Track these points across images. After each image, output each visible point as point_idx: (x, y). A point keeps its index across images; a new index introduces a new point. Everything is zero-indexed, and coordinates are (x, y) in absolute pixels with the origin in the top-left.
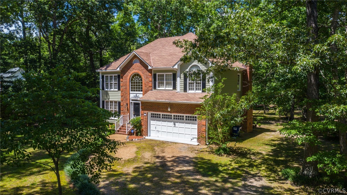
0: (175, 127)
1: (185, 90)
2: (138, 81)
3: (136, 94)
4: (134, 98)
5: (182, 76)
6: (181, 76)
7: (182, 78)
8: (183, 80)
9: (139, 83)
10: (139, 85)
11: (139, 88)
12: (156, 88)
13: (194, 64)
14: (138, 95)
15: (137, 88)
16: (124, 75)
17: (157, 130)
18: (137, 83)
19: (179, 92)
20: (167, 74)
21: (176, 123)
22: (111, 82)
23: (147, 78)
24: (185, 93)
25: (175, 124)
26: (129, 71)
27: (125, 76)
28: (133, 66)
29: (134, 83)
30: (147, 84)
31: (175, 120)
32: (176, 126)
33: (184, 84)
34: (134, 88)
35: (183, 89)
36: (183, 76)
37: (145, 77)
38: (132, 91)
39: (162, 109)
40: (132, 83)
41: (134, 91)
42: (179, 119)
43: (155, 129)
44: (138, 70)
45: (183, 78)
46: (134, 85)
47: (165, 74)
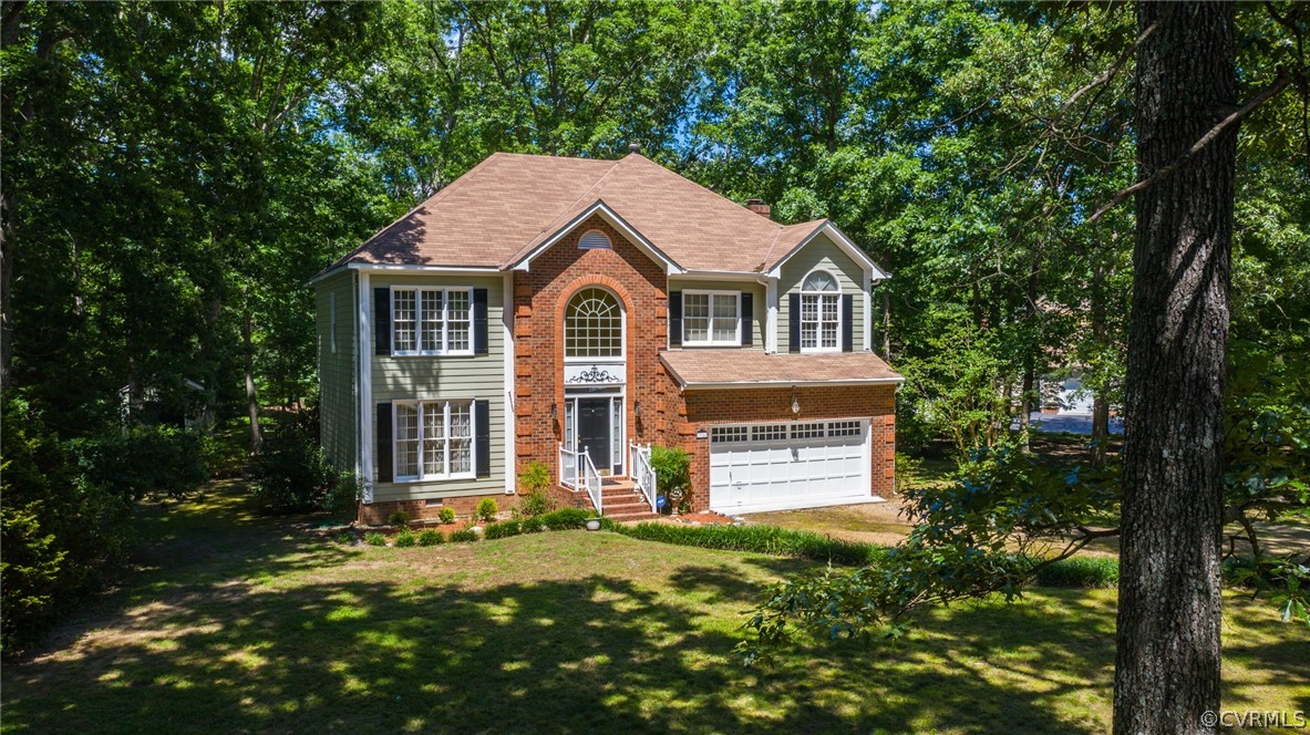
0: (797, 461)
1: (794, 346)
2: (599, 318)
3: (594, 364)
4: (583, 382)
5: (785, 301)
6: (782, 303)
7: (782, 310)
8: (787, 316)
9: (605, 323)
10: (605, 333)
11: (605, 343)
12: (680, 343)
13: (818, 267)
14: (600, 369)
15: (594, 343)
16: (535, 292)
17: (734, 482)
18: (593, 323)
19: (774, 352)
20: (719, 296)
21: (800, 451)
22: (432, 317)
23: (646, 305)
24: (795, 356)
25: (795, 454)
26: (563, 276)
27: (540, 294)
28: (585, 260)
29: (582, 323)
30: (649, 328)
31: (798, 441)
32: (800, 459)
33: (791, 326)
34: (582, 343)
35: (787, 342)
36: (787, 304)
37: (640, 302)
38: (570, 353)
39: (764, 410)
40: (570, 323)
41: (582, 353)
42: (812, 435)
43: (727, 482)
44: (606, 274)
45: (787, 310)
46: (582, 333)
47: (711, 293)
